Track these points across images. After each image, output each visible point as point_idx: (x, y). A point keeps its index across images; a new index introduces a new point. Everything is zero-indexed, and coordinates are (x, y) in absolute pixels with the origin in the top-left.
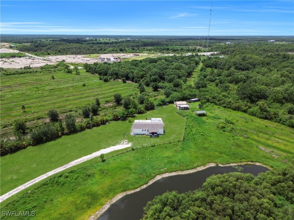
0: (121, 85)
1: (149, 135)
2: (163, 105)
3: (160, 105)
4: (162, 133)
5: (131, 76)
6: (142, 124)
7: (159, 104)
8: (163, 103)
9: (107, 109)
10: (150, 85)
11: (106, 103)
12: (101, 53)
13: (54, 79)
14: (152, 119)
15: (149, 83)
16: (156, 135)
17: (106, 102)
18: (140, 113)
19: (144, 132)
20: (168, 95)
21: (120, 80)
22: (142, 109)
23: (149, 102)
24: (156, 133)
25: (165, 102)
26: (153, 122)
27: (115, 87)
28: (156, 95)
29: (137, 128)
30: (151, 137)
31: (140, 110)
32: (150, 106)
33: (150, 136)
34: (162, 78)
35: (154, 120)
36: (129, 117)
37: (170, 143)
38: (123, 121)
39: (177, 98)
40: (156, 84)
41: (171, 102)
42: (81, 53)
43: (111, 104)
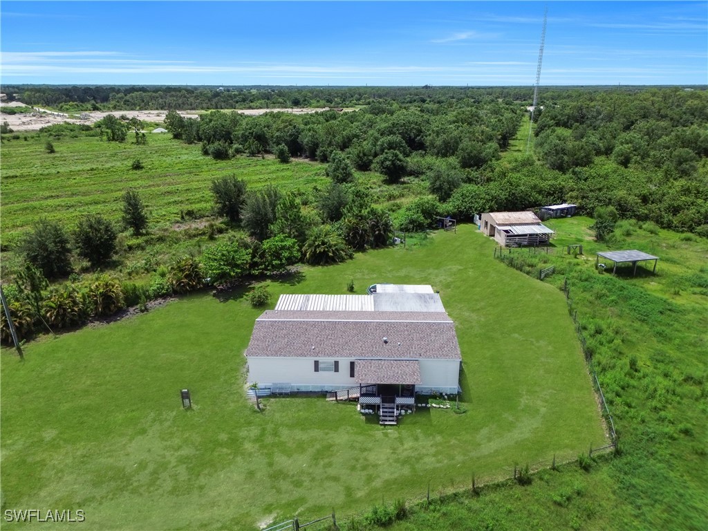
0: (270, 167)
1: (356, 400)
2: (431, 227)
3: (414, 227)
4: (451, 386)
5: (306, 140)
6: (314, 324)
7: (412, 222)
8: (429, 221)
9: (177, 241)
10: (372, 166)
11: (183, 218)
12: (241, 107)
13: (52, 151)
14: (379, 288)
15: (371, 158)
16: (408, 407)
17: (187, 218)
18: (323, 258)
19: (326, 380)
20: (443, 190)
21: (271, 157)
22: (334, 239)
23: (365, 212)
24: (408, 390)
25: (438, 214)
26: (386, 307)
27: (245, 171)
28: (396, 193)
29: (277, 353)
30: (373, 416)
31: (323, 243)
32: (373, 227)
33: (368, 406)
34: (415, 143)
35: (392, 295)
36: (262, 277)
37: (524, 481)
38: (226, 300)
39: (488, 201)
40: (396, 156)
41: (464, 217)
42: (186, 106)
43: (202, 225)
